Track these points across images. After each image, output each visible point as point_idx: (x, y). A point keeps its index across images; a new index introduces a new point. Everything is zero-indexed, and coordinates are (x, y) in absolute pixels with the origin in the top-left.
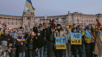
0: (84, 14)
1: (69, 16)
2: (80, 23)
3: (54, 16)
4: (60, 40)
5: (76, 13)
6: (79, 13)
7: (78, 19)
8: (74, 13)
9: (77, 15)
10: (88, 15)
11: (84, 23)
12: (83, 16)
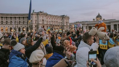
0: (49, 15)
1: (33, 15)
2: (45, 23)
3: (16, 14)
5: (41, 12)
6: (44, 12)
7: (44, 19)
8: (39, 12)
9: (42, 15)
10: (53, 15)
11: (49, 24)
12: (48, 16)
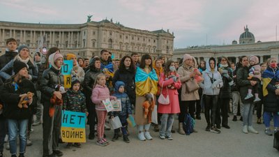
1: (89, 28)
2: (116, 47)
4: (71, 119)
7: (112, 37)
12: (124, 31)
